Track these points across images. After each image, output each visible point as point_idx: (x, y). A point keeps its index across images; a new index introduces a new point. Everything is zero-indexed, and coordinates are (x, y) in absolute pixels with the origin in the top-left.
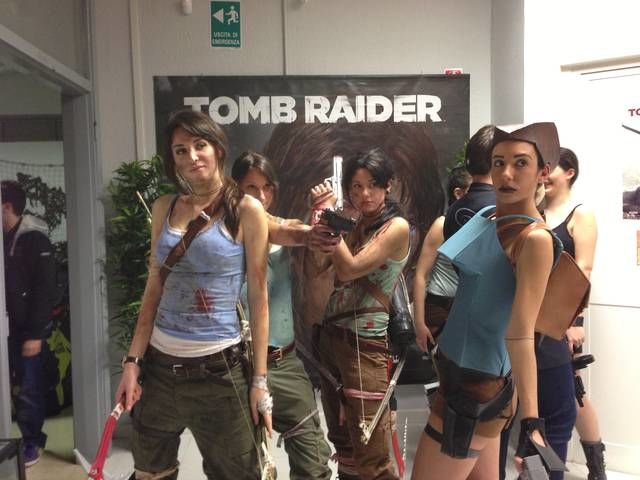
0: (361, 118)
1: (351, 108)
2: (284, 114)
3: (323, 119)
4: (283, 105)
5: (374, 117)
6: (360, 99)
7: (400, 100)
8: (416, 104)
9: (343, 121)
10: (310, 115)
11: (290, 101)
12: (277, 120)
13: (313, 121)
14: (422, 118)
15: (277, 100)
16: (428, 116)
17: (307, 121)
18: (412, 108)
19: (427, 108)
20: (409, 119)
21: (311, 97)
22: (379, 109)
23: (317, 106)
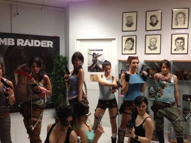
0: (32, 45)
1: (30, 43)
2: (11, 43)
3: (22, 45)
4: (11, 41)
5: (36, 45)
6: (32, 41)
7: (43, 42)
8: (47, 43)
9: (27, 46)
10: (18, 44)
11: (13, 40)
12: (9, 44)
13: (19, 45)
14: (48, 46)
15: (9, 39)
16: (50, 46)
17: (18, 45)
18: (46, 44)
19: (49, 44)
20: (45, 46)
21: (19, 39)
22: (37, 43)
23: (20, 42)
